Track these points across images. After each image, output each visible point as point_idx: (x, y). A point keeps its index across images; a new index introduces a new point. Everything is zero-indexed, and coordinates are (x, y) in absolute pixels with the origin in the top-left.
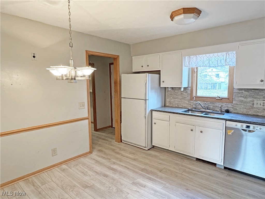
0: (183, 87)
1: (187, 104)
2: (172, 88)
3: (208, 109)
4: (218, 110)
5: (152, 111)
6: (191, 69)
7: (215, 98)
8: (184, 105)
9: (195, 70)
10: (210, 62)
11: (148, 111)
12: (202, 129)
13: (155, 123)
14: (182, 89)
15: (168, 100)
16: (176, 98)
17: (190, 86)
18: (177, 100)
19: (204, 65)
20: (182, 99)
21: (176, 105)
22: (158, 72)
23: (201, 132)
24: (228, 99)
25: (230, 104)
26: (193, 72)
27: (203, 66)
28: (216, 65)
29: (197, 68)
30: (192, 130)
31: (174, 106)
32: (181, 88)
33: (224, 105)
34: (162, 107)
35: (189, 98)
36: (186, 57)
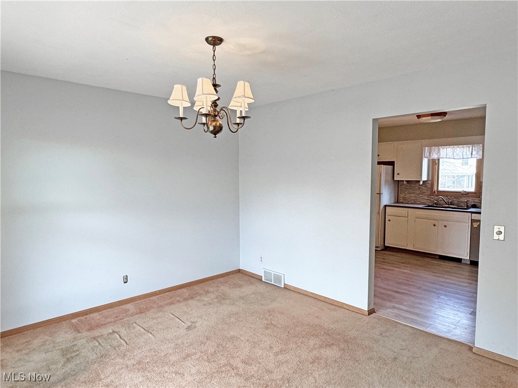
0: (423, 180)
1: (426, 200)
2: (407, 181)
3: (451, 205)
4: (464, 205)
5: (385, 206)
6: (431, 161)
7: (460, 192)
8: (422, 201)
9: (437, 162)
10: (455, 154)
11: (382, 206)
12: (445, 223)
13: (389, 220)
14: (421, 183)
15: (402, 195)
16: (412, 193)
17: (430, 179)
18: (413, 195)
19: (448, 157)
20: (421, 194)
21: (413, 202)
22: (392, 163)
23: (445, 226)
24: (475, 193)
25: (478, 199)
26: (434, 165)
27: (446, 158)
28: (462, 157)
29: (439, 160)
30: (434, 225)
31: (410, 202)
32: (419, 181)
33: (470, 200)
34: (395, 203)
35: (429, 192)
36: (426, 148)
